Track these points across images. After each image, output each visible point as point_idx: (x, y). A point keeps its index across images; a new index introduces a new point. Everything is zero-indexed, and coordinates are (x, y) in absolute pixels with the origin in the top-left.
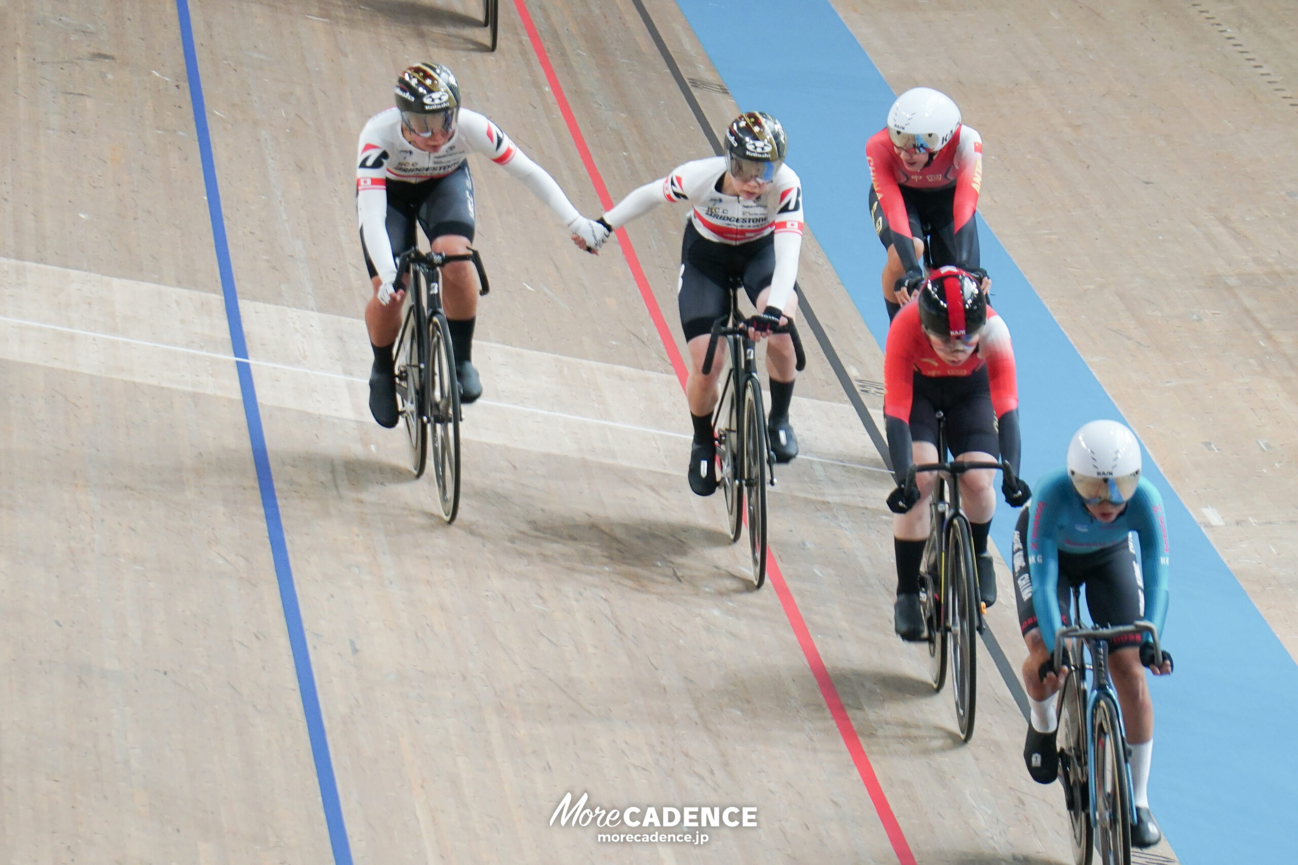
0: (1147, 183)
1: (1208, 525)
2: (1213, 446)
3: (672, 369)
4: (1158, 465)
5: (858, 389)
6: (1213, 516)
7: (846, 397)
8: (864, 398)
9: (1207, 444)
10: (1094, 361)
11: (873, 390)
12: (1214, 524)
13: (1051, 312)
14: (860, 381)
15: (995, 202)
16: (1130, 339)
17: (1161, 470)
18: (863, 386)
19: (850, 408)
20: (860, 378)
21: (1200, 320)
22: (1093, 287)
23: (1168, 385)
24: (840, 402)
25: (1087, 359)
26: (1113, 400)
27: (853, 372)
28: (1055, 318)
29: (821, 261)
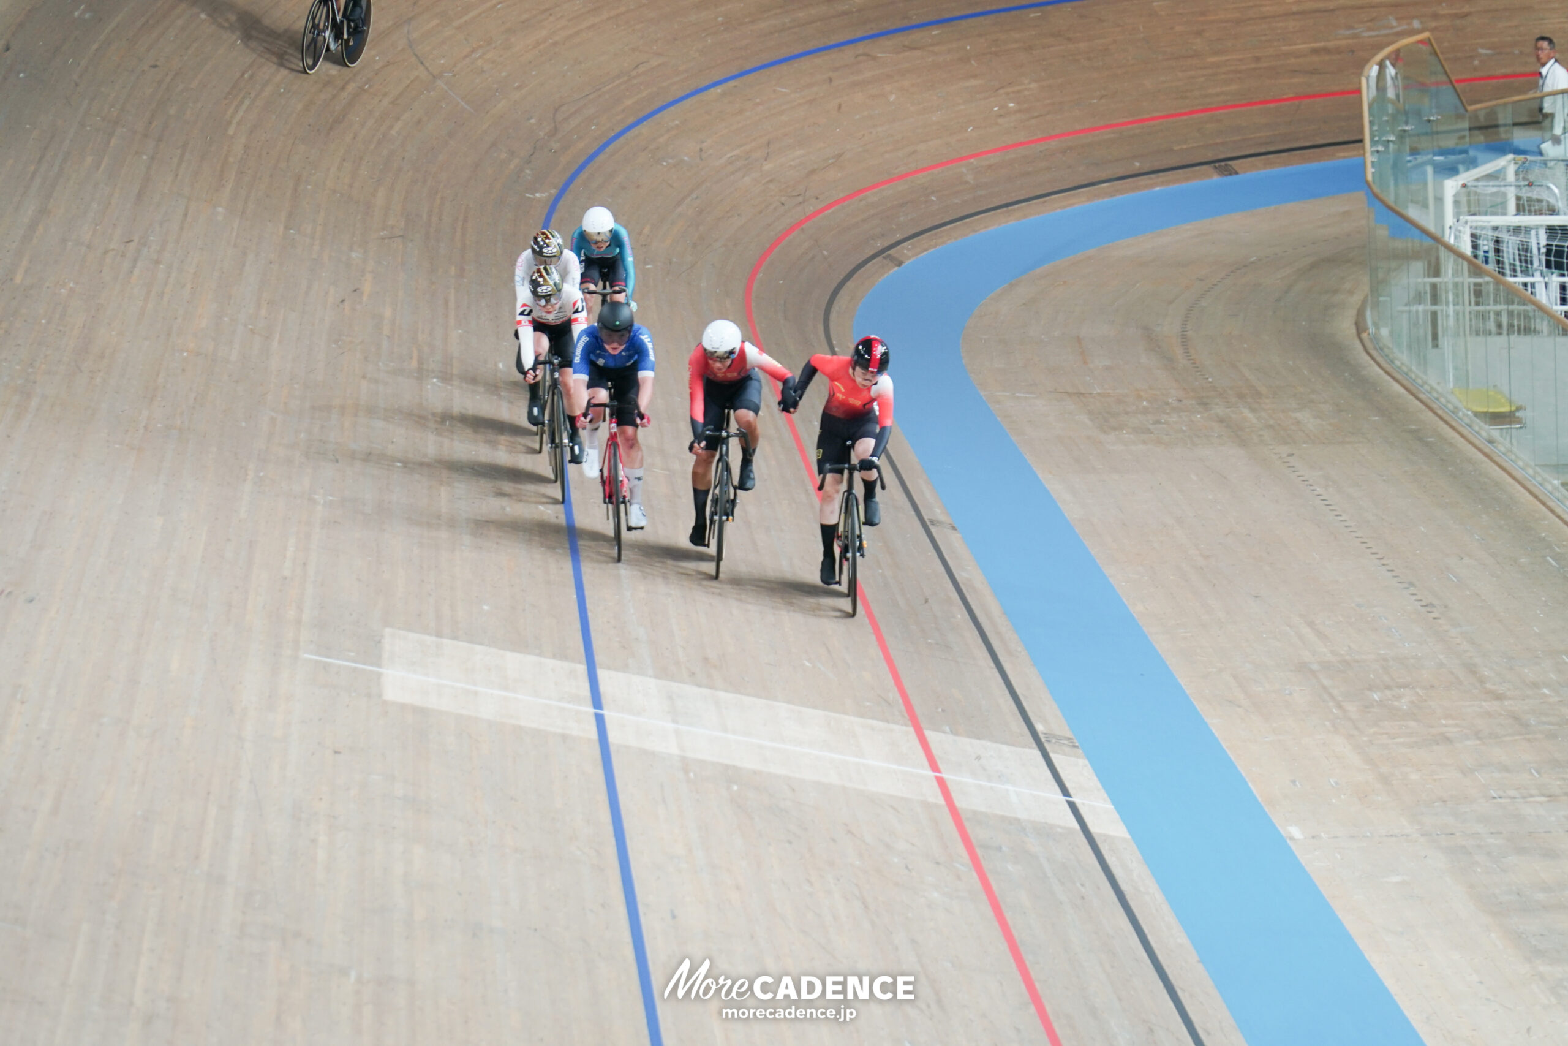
0: (1256, 597)
1: (1292, 839)
2: (1297, 783)
3: (909, 723)
4: (1257, 796)
5: (1043, 740)
6: (1295, 832)
7: (1034, 745)
8: (1047, 746)
9: (1294, 782)
10: (1215, 722)
11: (1054, 741)
12: (1296, 837)
13: (1184, 687)
14: (1045, 734)
15: (1147, 609)
16: (1240, 706)
17: (1260, 799)
18: (1047, 738)
19: (1037, 753)
20: (1045, 732)
21: (1290, 694)
22: (1214, 670)
23: (1267, 739)
24: (1030, 748)
25: (1208, 721)
26: (1227, 750)
27: (1040, 728)
28: (1188, 692)
29: (1019, 649)
